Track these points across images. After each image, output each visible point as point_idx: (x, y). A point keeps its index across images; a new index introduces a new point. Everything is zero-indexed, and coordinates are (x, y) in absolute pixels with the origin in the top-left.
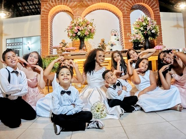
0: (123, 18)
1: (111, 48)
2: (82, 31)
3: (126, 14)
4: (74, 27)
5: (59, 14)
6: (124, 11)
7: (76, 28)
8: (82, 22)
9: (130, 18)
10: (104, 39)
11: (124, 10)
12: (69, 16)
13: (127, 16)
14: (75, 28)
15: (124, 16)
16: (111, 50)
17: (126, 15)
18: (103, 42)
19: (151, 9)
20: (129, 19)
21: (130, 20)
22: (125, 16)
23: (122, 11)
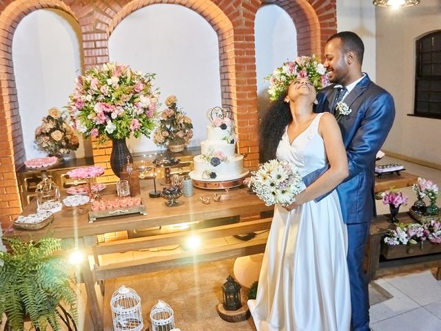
0: (235, 39)
1: (211, 169)
2: (119, 122)
3: (243, 27)
4: (91, 106)
5: (30, 16)
6: (238, 18)
7: (98, 108)
8: (118, 86)
9: (253, 39)
10: (175, 97)
11: (237, 14)
12: (66, 23)
13: (245, 35)
14: (96, 109)
15: (238, 34)
16: (213, 175)
17: (241, 31)
18: (173, 106)
19: (313, 11)
20: (251, 42)
21: (253, 46)
22: (241, 35)
23: (231, 19)
